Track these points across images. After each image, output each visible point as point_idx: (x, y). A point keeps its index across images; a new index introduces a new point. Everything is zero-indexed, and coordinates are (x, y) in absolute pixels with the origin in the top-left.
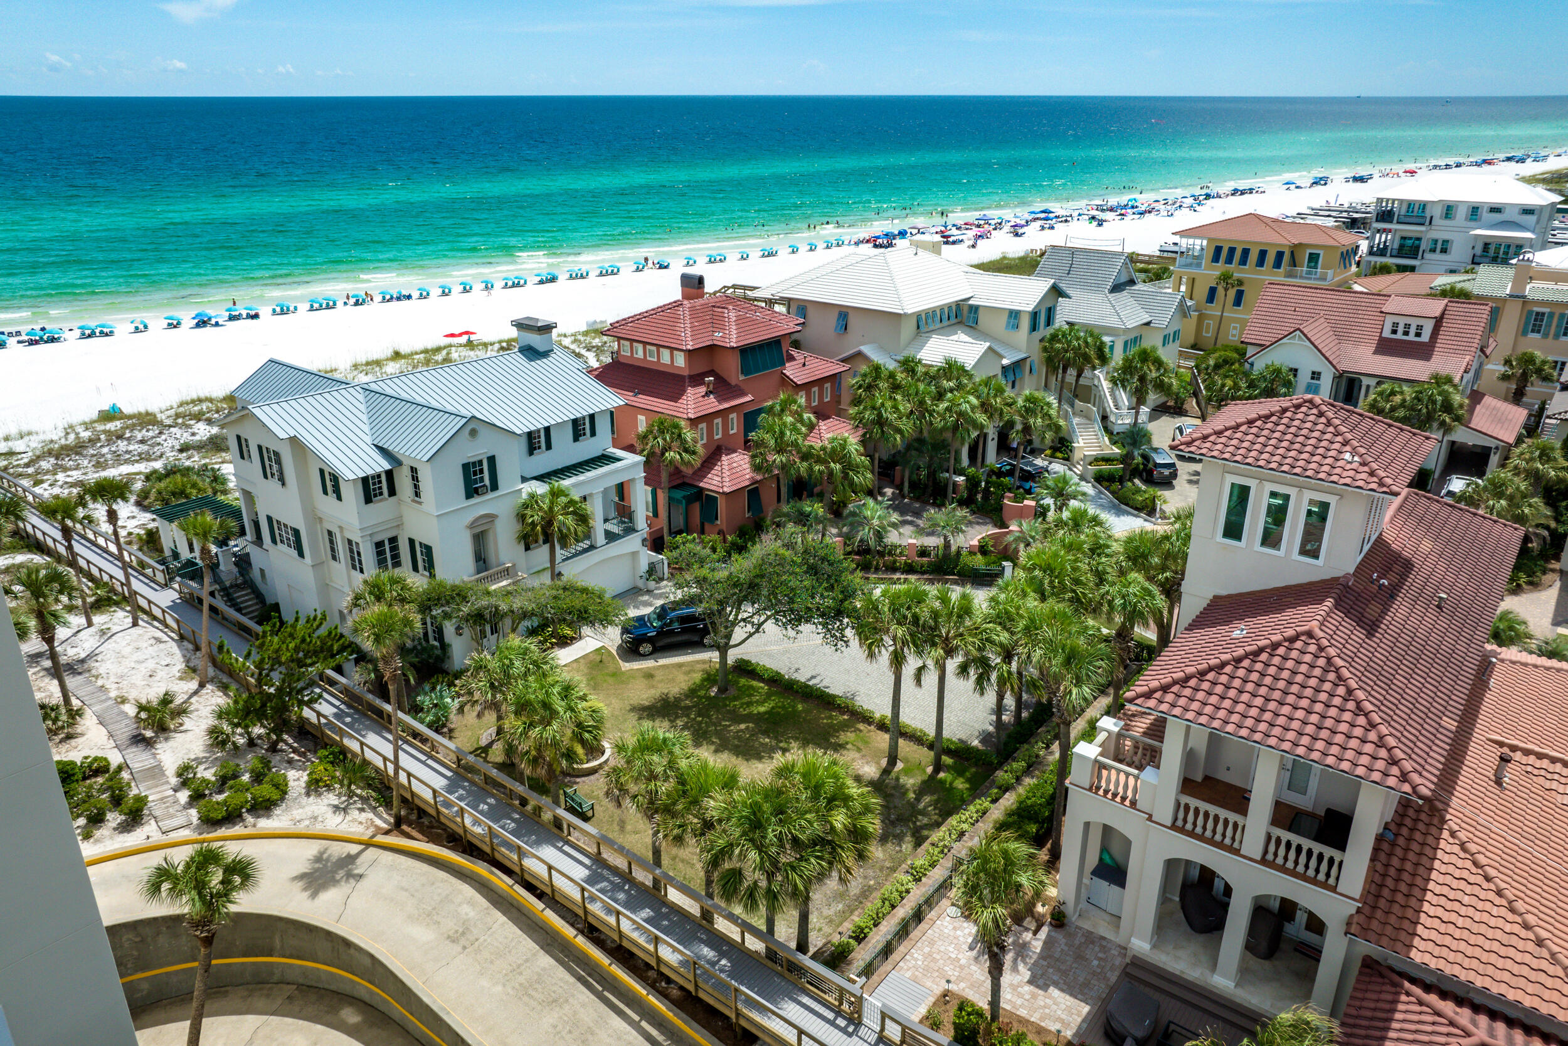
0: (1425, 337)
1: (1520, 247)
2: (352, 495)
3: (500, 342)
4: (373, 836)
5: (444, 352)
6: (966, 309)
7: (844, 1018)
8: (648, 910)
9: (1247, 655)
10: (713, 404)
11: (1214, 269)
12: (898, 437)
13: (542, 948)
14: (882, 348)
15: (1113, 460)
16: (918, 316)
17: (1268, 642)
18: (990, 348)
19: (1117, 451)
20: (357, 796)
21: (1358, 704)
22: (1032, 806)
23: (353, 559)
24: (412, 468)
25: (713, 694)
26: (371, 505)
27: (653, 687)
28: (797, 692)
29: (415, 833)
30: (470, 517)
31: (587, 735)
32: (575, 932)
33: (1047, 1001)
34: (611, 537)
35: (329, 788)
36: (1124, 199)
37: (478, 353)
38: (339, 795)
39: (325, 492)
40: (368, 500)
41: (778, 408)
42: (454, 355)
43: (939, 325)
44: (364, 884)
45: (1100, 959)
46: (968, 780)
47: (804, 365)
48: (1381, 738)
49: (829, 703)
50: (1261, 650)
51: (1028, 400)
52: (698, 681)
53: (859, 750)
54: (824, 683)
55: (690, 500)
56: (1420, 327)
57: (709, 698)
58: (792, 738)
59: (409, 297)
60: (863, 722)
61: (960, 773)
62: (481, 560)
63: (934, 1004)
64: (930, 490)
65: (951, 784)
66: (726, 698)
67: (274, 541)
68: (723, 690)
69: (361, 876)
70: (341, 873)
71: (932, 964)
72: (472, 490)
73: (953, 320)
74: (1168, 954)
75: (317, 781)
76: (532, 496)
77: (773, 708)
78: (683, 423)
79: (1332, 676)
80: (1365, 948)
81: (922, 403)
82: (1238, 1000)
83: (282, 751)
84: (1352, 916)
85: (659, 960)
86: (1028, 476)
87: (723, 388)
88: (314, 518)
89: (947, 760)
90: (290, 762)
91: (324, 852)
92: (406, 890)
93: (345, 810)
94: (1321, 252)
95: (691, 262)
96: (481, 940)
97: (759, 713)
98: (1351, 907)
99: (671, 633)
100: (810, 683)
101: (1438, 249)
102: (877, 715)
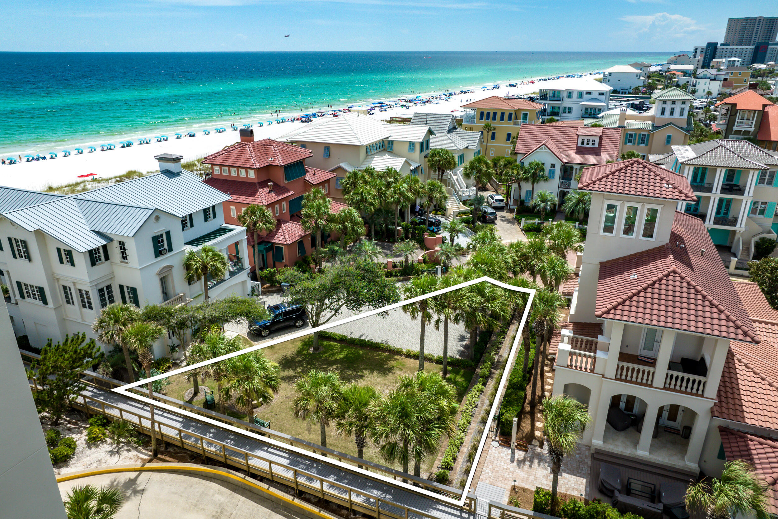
0: (596, 145)
1: (600, 110)
2: (82, 262)
3: (115, 177)
4: (143, 465)
5: (82, 185)
6: (386, 143)
7: (466, 513)
8: (333, 476)
9: (649, 286)
10: (274, 197)
11: (481, 123)
12: (372, 208)
13: (272, 511)
14: (350, 164)
15: (467, 213)
16: (367, 146)
17: (656, 278)
18: (406, 161)
19: (468, 208)
20: (123, 442)
21: (710, 302)
22: (516, 382)
23: (83, 301)
24: (120, 242)
25: (311, 352)
26: (95, 267)
27: (276, 353)
28: (357, 344)
29: (167, 458)
30: (158, 268)
31: (273, 383)
32: (292, 498)
33: (564, 480)
34: (232, 274)
35: (103, 441)
36: (413, 96)
37: (103, 184)
38: (111, 444)
39: (62, 262)
40: (93, 264)
41: (312, 195)
42: (89, 186)
43: (376, 151)
44: (146, 494)
45: (579, 454)
46: (462, 376)
47: (314, 174)
48: (728, 317)
49: (376, 348)
50: (655, 283)
51: (429, 185)
52: (300, 346)
53: (401, 370)
54: (368, 339)
55: (268, 250)
56: (594, 141)
57: (310, 354)
58: (364, 369)
59: (44, 158)
60: (397, 355)
61: (457, 373)
62: (166, 295)
63: (510, 494)
64: (385, 235)
65: (454, 379)
66: (320, 353)
67: (22, 296)
68: (316, 349)
69: (143, 490)
70: (129, 492)
71: (497, 474)
72: (158, 253)
73: (382, 149)
74: (611, 444)
75: (95, 438)
76: (191, 253)
77: (347, 355)
78: (264, 208)
79: (692, 291)
80: (719, 421)
81: (379, 190)
82: (652, 461)
83: (61, 424)
84: (712, 408)
85: (351, 503)
86: (431, 224)
87: (277, 189)
88: (53, 278)
89: (449, 368)
90: (69, 429)
91: (115, 481)
92: (176, 493)
93: (118, 452)
94: (528, 113)
95: (207, 133)
96: (234, 514)
97: (340, 359)
98: (711, 404)
99: (279, 322)
100: (362, 338)
101: (567, 112)
102: (404, 351)
